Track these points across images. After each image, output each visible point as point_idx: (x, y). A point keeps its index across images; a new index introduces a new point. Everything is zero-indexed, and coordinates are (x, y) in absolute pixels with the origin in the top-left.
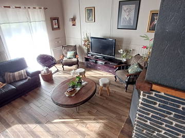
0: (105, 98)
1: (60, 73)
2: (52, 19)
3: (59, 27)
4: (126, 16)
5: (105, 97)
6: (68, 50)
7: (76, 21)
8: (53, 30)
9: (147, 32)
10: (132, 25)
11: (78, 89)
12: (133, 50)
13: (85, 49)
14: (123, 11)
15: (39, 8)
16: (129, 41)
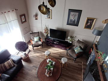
0: (66, 70)
1: (32, 53)
2: (21, 16)
3: (26, 21)
4: (72, 18)
5: (66, 68)
6: (34, 36)
7: (38, 16)
8: (22, 23)
9: (84, 28)
10: (76, 23)
11: (52, 69)
12: (75, 36)
13: (45, 35)
14: (71, 15)
15: (12, 11)
16: (73, 32)
